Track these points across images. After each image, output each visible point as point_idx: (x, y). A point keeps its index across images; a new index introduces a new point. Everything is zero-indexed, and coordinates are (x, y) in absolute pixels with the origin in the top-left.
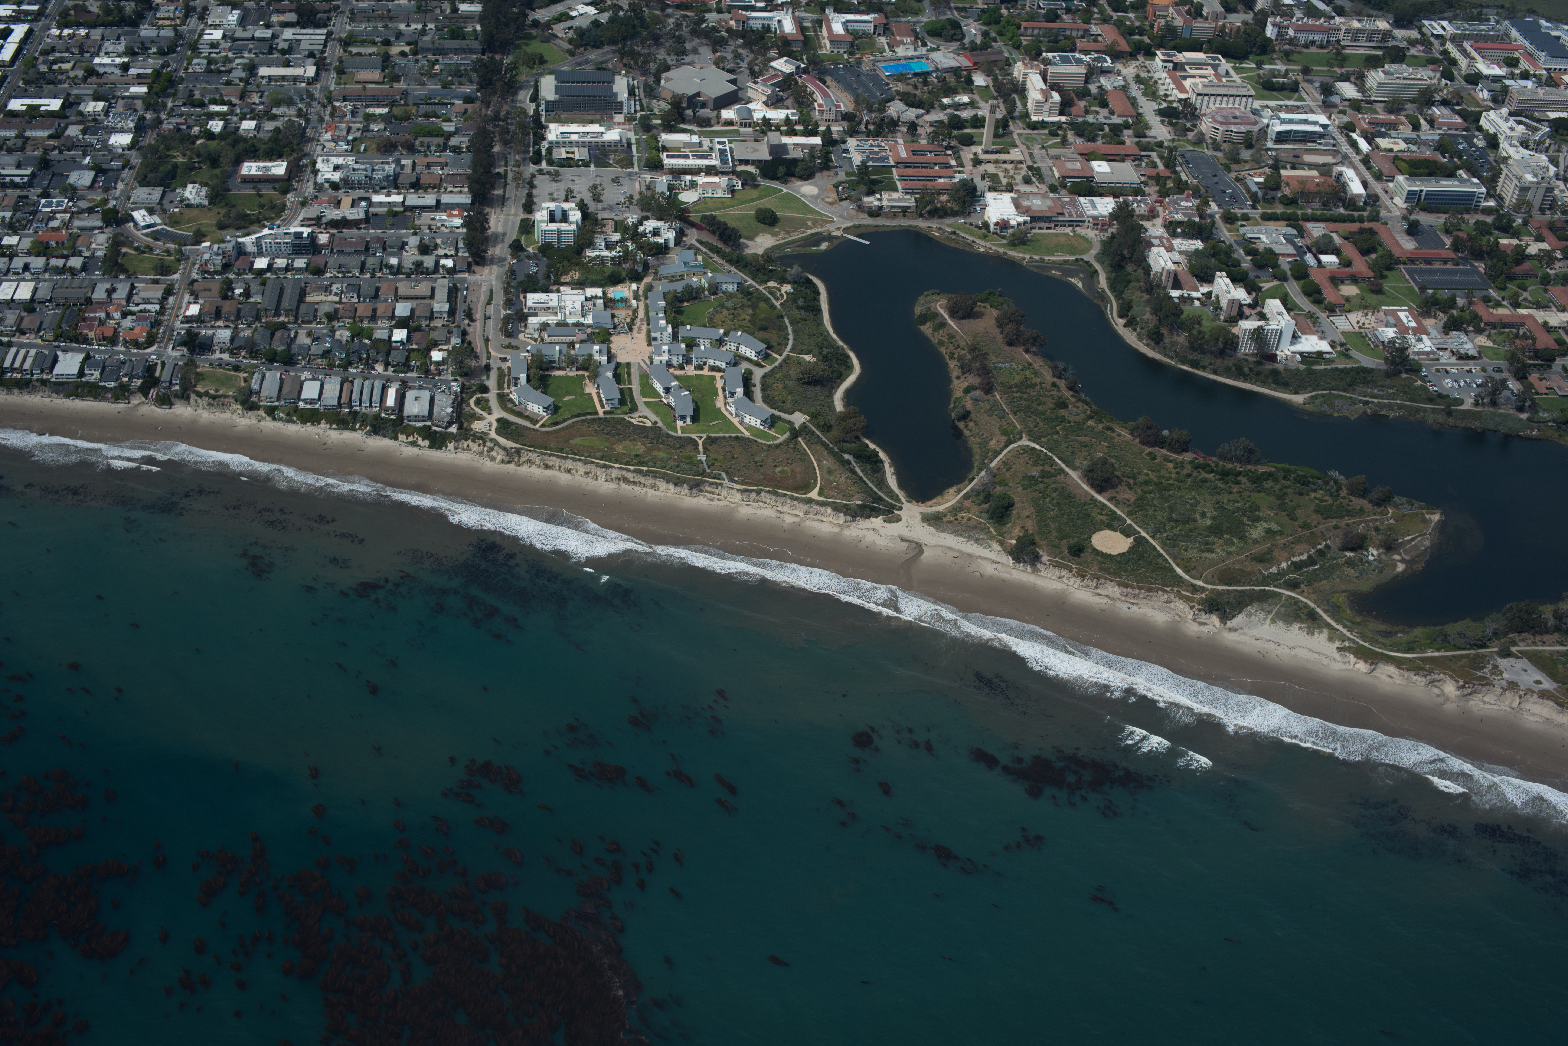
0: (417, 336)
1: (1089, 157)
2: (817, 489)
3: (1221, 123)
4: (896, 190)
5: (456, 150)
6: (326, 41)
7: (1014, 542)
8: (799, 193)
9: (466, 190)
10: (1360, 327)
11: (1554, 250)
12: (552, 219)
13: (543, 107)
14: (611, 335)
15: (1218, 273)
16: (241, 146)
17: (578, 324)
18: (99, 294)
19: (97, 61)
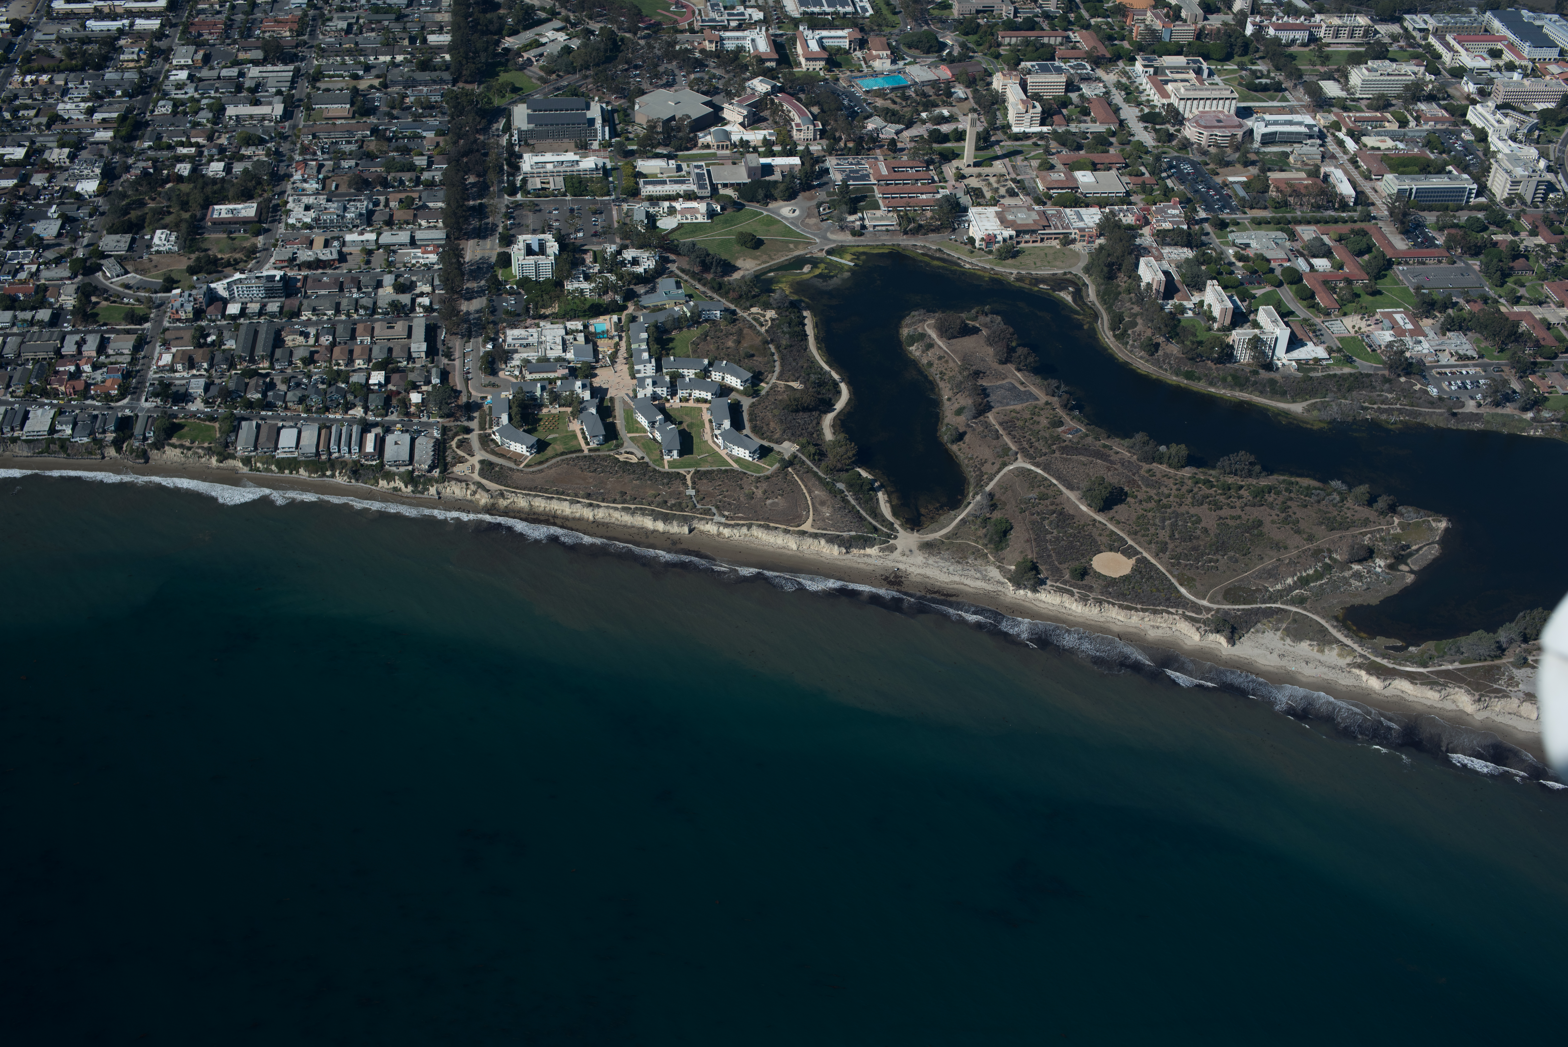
0: (395, 377)
1: (1073, 167)
2: (810, 521)
3: (1205, 127)
4: (878, 208)
5: (431, 184)
6: (293, 77)
7: (1013, 567)
8: (779, 215)
9: (440, 225)
10: (1356, 332)
11: (1548, 245)
12: (529, 251)
13: (516, 137)
14: (595, 368)
15: (1209, 282)
16: (209, 190)
17: (559, 359)
18: (69, 348)
19: (61, 106)
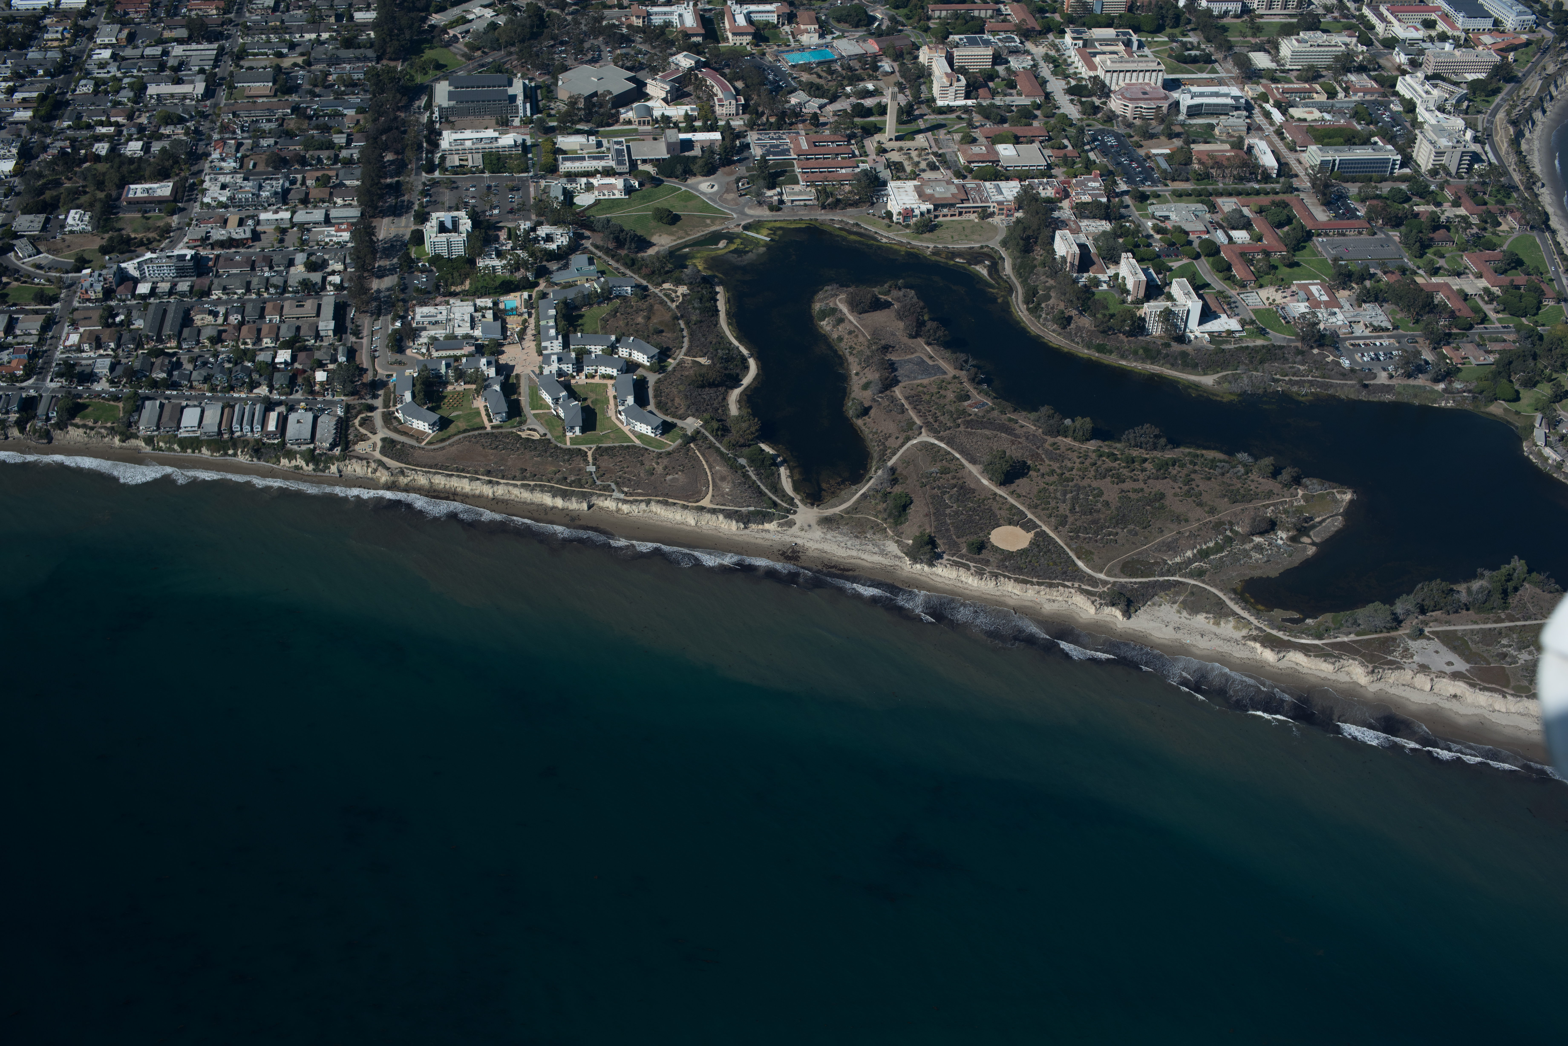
0: (302, 356)
1: (995, 140)
2: (709, 496)
3: (1130, 99)
4: (797, 183)
5: (348, 162)
6: (217, 55)
7: (910, 542)
8: (698, 190)
9: (355, 203)
10: (1270, 304)
11: (1470, 216)
12: (442, 228)
13: (436, 114)
14: (502, 345)
15: (1124, 255)
16: (126, 169)
17: (467, 337)
